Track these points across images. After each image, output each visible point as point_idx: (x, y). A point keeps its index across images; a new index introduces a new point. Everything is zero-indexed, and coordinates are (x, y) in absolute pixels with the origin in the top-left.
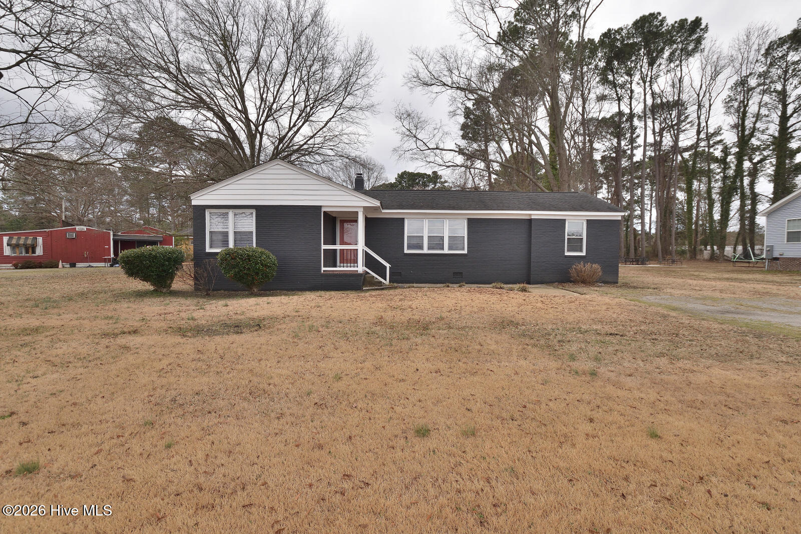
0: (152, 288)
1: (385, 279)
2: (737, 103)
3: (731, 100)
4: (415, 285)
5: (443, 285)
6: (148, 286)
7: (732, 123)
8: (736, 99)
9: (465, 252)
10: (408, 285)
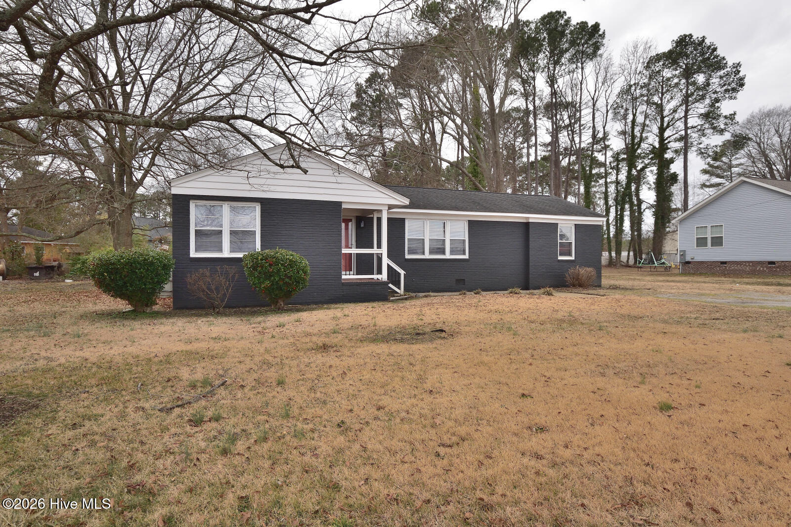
0: (129, 308)
1: (399, 288)
2: (623, 111)
3: (618, 107)
4: (432, 294)
5: (458, 293)
6: (123, 305)
7: (620, 129)
8: (622, 106)
9: (466, 257)
10: (424, 294)
